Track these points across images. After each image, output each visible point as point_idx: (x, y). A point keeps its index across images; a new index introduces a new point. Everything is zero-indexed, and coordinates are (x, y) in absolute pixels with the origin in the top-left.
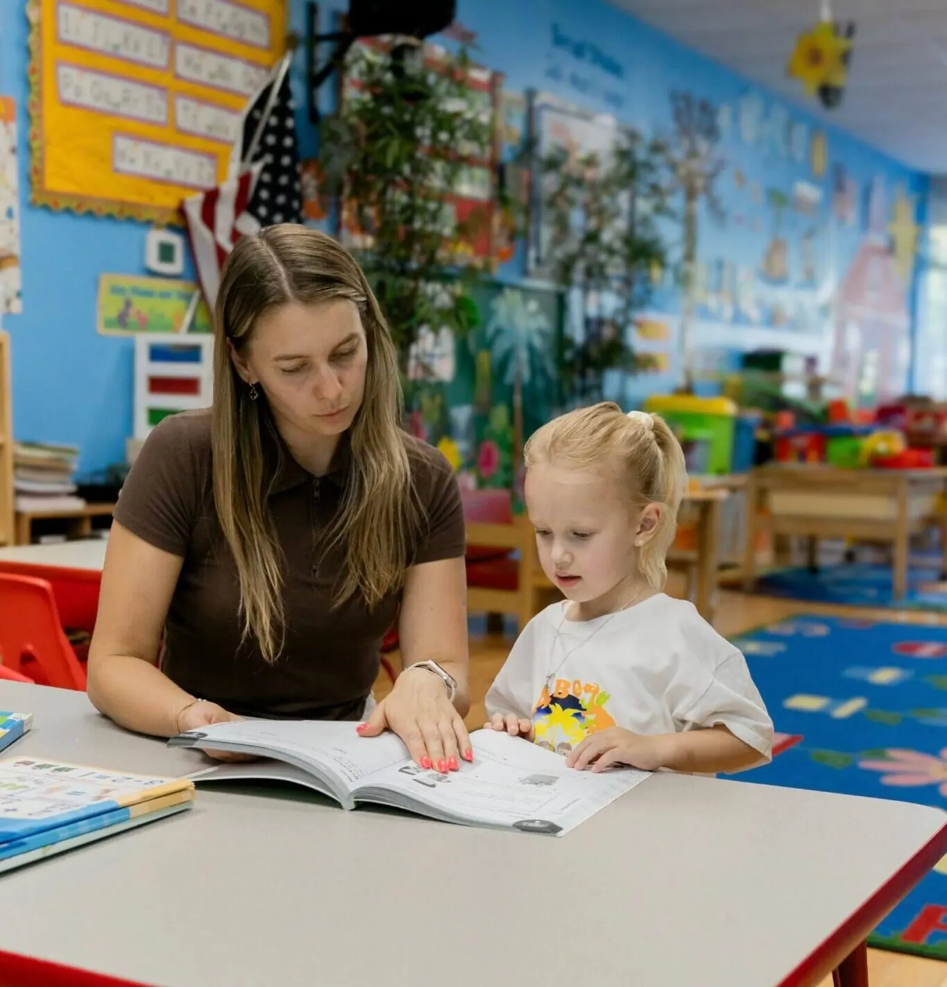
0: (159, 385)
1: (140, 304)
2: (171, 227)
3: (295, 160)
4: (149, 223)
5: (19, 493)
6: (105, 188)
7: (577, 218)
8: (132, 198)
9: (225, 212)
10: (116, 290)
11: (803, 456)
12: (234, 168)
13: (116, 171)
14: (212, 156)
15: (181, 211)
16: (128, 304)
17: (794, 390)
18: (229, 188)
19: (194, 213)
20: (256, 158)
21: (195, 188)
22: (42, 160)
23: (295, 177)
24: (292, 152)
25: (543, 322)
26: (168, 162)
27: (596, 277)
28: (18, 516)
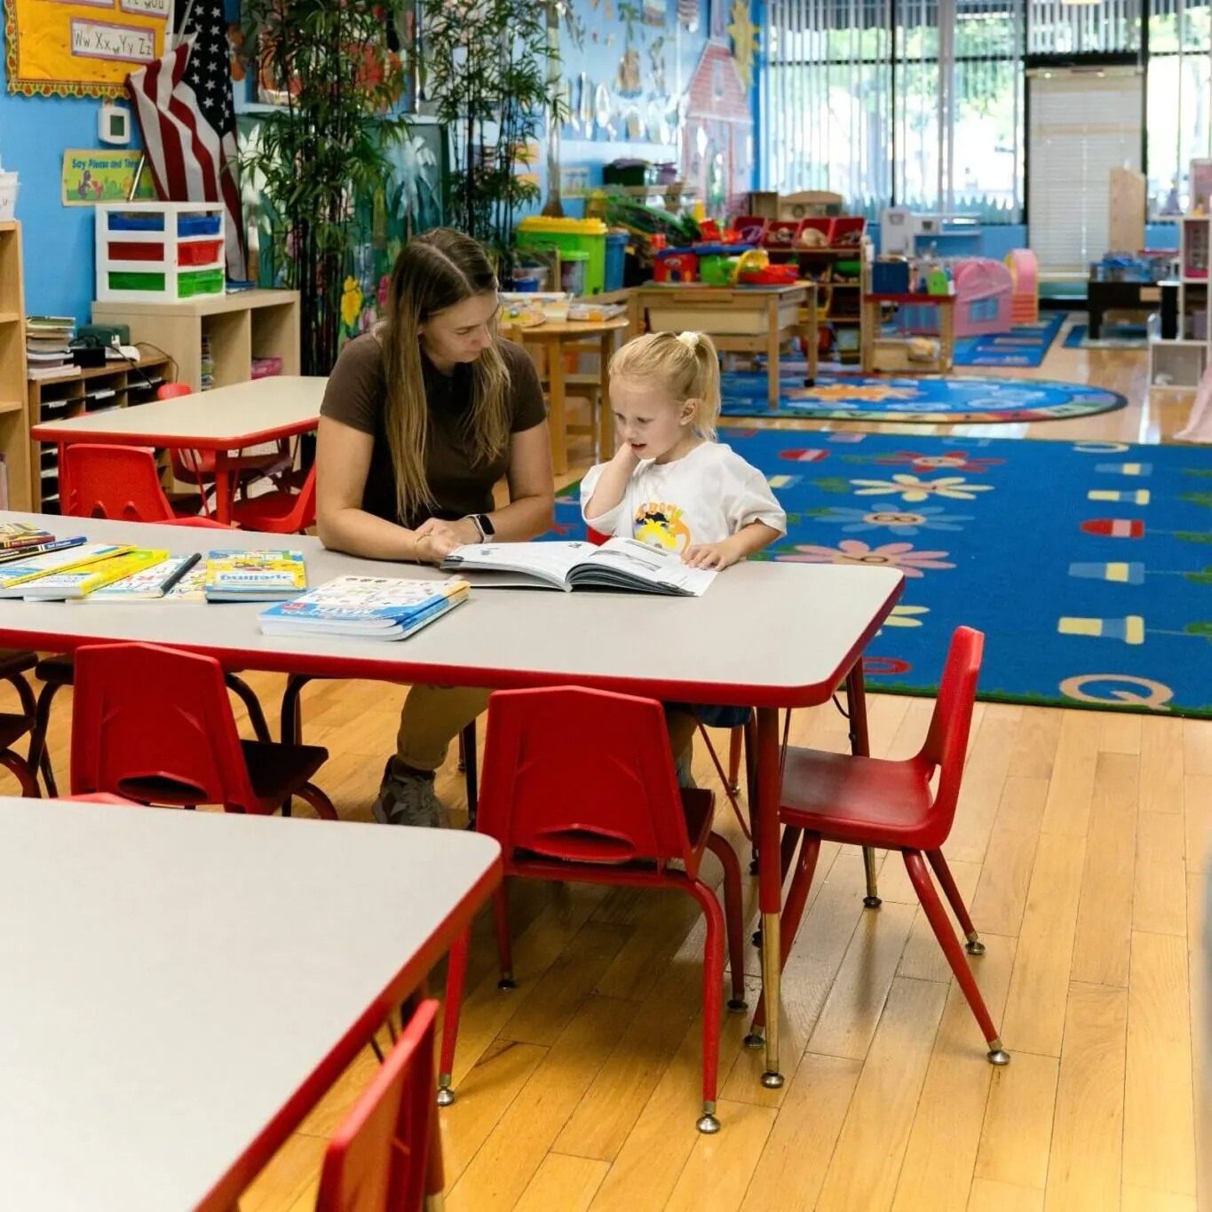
0: (117, 251)
1: (97, 175)
2: (120, 102)
3: (223, 30)
4: (102, 100)
5: (32, 363)
6: (67, 71)
7: (460, 55)
8: (87, 78)
9: (164, 83)
10: (76, 164)
11: (677, 277)
12: (169, 40)
13: (74, 53)
14: (151, 30)
15: (128, 85)
16: (87, 176)
17: (655, 203)
18: (169, 59)
19: (138, 85)
20: (189, 30)
21: (141, 63)
22: (16, 52)
23: (224, 45)
24: (219, 22)
25: (430, 157)
26: (115, 40)
27: (479, 109)
28: (31, 383)
